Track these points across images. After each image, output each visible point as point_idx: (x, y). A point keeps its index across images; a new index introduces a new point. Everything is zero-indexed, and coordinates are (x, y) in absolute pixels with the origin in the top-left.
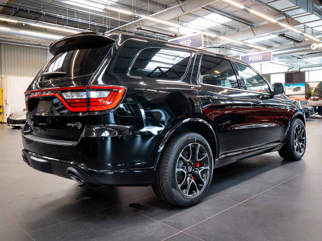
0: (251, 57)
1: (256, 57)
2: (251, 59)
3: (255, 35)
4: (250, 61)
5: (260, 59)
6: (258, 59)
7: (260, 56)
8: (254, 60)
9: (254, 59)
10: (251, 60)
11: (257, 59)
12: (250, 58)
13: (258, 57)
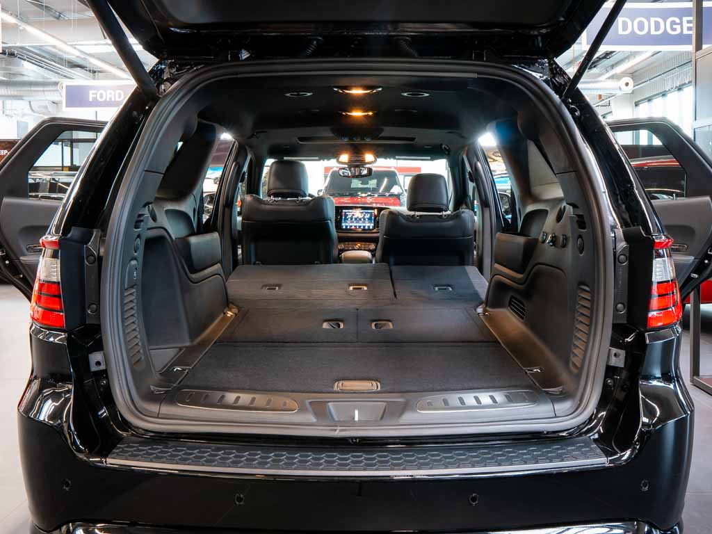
0: (95, 92)
1: (109, 92)
2: (95, 96)
3: (105, 38)
4: (91, 100)
5: (117, 99)
6: (113, 99)
7: (118, 92)
8: (103, 99)
9: (101, 97)
10: (95, 100)
11: (111, 99)
12: (91, 92)
13: (113, 93)
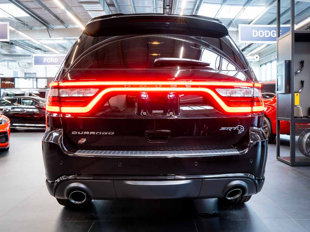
1: (52, 59)
2: (46, 60)
3: (50, 37)
4: (44, 62)
5: (55, 62)
7: (55, 59)
9: (49, 61)
10: (46, 62)
11: (52, 61)
12: (44, 59)
13: (53, 59)
